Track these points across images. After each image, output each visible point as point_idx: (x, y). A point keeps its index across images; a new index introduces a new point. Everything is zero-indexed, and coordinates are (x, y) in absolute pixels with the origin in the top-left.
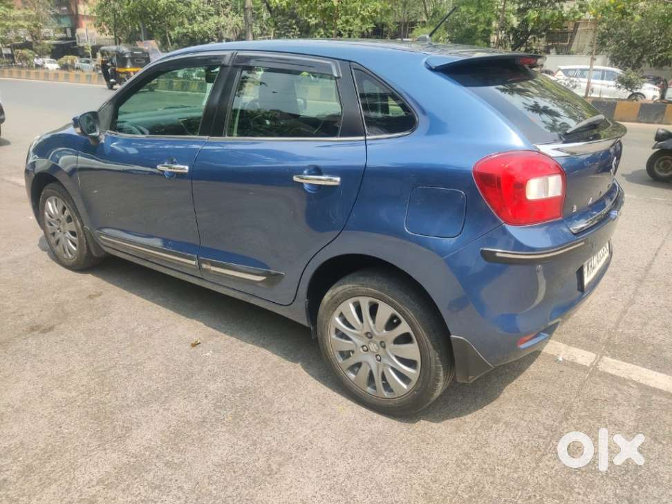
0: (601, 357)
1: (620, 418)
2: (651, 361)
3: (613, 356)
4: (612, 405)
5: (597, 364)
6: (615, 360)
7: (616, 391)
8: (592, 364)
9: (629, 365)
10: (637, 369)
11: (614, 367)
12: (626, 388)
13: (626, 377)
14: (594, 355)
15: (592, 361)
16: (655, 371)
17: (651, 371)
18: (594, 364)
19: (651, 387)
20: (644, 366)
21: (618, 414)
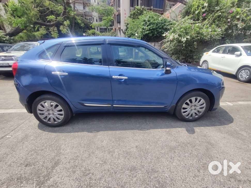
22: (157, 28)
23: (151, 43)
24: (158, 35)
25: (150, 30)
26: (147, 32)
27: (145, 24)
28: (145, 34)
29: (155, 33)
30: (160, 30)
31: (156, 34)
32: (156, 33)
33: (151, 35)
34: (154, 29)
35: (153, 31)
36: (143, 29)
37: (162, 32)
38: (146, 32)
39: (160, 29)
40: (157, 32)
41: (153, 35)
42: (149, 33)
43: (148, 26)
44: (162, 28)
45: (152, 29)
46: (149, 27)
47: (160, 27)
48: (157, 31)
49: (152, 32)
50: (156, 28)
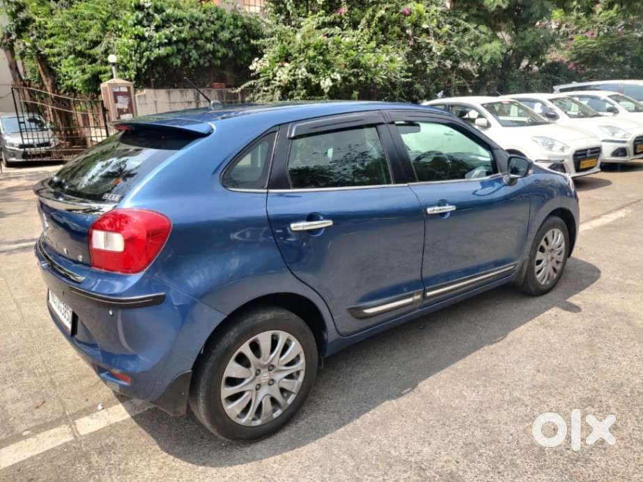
0: (75, 436)
1: (18, 405)
2: (30, 472)
3: (66, 445)
4: (30, 408)
5: (70, 427)
6: (60, 443)
7: (35, 417)
8: (75, 424)
9: (46, 449)
10: (35, 450)
11: (55, 435)
12: (31, 425)
13: (38, 436)
14: (82, 433)
15: (78, 426)
16: (19, 463)
17: (22, 458)
18: (73, 426)
19: (12, 443)
20: (32, 458)
21: (21, 406)
22: (195, 39)
23: (181, 92)
24: (205, 63)
25: (170, 43)
26: (162, 51)
27: (143, 18)
28: (156, 58)
29: (190, 57)
30: (209, 46)
31: (195, 60)
32: (194, 54)
33: (179, 62)
34: (184, 41)
35: (181, 46)
36: (141, 38)
37: (218, 51)
38: (156, 51)
39: (208, 40)
40: (199, 52)
41: (186, 62)
42: (168, 56)
43: (157, 29)
44: (213, 38)
45: (177, 42)
46: (167, 31)
47: (208, 34)
48: (197, 47)
49: (179, 51)
50: (192, 38)
